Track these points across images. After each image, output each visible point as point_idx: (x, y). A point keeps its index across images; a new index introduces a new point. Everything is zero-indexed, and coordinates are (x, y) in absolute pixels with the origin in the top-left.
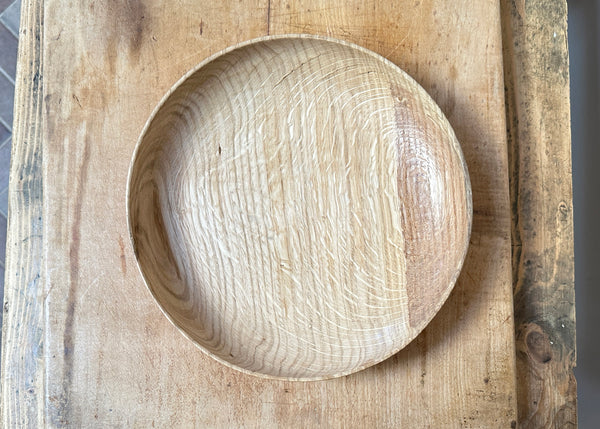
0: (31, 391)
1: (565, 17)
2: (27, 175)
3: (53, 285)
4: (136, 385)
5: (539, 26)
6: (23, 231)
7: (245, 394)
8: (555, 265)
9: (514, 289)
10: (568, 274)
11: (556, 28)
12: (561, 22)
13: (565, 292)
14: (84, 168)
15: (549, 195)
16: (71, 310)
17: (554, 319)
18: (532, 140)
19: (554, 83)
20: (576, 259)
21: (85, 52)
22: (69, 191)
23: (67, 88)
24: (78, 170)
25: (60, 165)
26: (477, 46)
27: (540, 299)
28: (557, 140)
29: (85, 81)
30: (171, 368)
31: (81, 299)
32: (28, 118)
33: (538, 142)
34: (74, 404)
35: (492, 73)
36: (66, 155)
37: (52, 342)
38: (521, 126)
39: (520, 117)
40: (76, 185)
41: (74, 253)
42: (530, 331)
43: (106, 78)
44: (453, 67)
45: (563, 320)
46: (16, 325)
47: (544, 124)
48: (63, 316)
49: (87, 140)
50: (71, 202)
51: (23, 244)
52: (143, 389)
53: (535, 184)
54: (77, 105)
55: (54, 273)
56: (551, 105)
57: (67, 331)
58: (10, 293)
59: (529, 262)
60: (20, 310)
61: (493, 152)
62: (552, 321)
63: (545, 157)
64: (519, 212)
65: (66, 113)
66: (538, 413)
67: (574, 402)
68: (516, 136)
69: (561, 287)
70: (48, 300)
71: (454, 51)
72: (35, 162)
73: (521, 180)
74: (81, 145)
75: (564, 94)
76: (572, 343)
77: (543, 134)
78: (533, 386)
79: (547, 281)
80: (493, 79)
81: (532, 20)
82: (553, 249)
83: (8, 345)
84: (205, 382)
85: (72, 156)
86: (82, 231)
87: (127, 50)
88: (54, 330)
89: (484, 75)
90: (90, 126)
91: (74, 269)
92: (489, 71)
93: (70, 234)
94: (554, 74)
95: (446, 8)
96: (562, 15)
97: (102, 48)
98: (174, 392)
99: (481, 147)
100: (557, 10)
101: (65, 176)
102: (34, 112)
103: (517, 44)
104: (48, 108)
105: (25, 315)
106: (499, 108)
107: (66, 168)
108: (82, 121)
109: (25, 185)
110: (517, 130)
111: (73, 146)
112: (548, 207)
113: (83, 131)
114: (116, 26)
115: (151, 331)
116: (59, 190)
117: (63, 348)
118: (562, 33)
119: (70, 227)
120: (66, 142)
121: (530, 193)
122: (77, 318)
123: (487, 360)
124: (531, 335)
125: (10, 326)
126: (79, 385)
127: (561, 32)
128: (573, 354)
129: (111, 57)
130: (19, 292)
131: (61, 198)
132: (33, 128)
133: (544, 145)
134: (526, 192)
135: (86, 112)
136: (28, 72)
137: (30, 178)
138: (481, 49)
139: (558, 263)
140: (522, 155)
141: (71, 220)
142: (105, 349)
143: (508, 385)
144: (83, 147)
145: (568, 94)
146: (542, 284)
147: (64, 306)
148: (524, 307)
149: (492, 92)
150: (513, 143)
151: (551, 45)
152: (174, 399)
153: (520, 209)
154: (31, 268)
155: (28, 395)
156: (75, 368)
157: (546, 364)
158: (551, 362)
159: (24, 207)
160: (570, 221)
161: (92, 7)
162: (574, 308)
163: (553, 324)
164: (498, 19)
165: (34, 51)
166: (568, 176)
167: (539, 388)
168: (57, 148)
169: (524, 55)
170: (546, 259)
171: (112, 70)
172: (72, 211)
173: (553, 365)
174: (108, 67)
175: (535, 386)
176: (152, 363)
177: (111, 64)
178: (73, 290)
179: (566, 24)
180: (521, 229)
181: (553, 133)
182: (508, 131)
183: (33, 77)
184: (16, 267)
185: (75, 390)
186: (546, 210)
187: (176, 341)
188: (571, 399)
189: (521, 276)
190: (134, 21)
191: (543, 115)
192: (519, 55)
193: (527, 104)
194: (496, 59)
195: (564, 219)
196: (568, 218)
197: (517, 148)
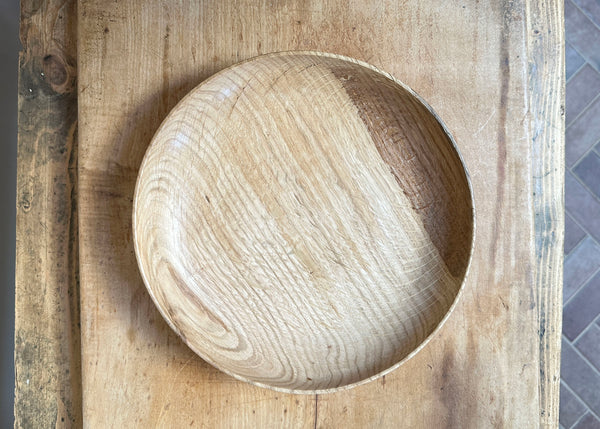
0: (537, 32)
1: (16, 400)
2: (548, 237)
3: (522, 124)
4: (441, 30)
5: (44, 391)
6: (550, 181)
7: (338, 20)
8: (36, 149)
9: (77, 126)
10: (24, 141)
11: (26, 389)
12: (21, 395)
13: (27, 123)
14: (496, 237)
15: (39, 219)
16: (504, 100)
17: (40, 97)
18: (55, 273)
19: (31, 332)
20: (16, 155)
21: (498, 352)
22: (510, 214)
23: (514, 316)
24: (501, 235)
25: (518, 239)
26: (107, 363)
27: (52, 116)
28: (30, 274)
29: (497, 323)
30: (409, 45)
31: (495, 111)
32: (549, 292)
33: (49, 272)
34: (498, 13)
35: (93, 335)
36: (513, 250)
37: (520, 71)
38: (65, 287)
39: (67, 297)
40: (503, 220)
41: (503, 155)
42: (63, 86)
43: (476, 326)
44: (131, 342)
45: (31, 96)
46: (553, 94)
47: (42, 290)
48: (511, 94)
49: (493, 264)
50: (507, 204)
51: (549, 169)
52: (434, 25)
53: (54, 230)
54: (504, 299)
55: (521, 135)
56: (34, 309)
57: (507, 81)
58: (560, 124)
59: (62, 152)
60: (550, 107)
61: (94, 256)
62: (41, 95)
63: (43, 257)
64: (70, 202)
65: (515, 291)
66: (58, 8)
67: (23, 17)
68: (70, 277)
69: (31, 127)
70: (525, 110)
71: (130, 358)
72: (541, 249)
73: (67, 234)
74: (499, 260)
75: (21, 321)
76: (23, 74)
77: (43, 280)
78: (62, 33)
79: (45, 134)
80: (92, 329)
81: (51, 397)
82: (38, 164)
83: (560, 75)
84: (377, 32)
85: (507, 248)
86: (495, 175)
87: (457, 355)
88: (519, 82)
89: (100, 333)
90: (491, 279)
91: (502, 139)
92: (95, 338)
93: (506, 173)
94: (30, 341)
95: (138, 403)
96: (20, 403)
97: (482, 357)
98: (406, 23)
99: (105, 260)
100: (24, 408)
101: (514, 229)
102: (543, 299)
103: (67, 371)
104: (532, 296)
105: (545, 103)
106: (87, 300)
107: (513, 237)
108: (499, 284)
109: (549, 227)
110: (70, 284)
111: (507, 258)
112: (41, 206)
113: (498, 273)
114: (468, 380)
115: (429, 80)
116: (519, 216)
117: (510, 65)
118: (20, 384)
119: (507, 179)
120: (513, 262)
121: (59, 221)
122: (498, 92)
123: (105, 50)
124: (63, 81)
125: (558, 93)
126: (494, 30)
127: (22, 385)
128: (22, 63)
129: (472, 348)
130: (551, 124)
131: (516, 207)
132: (544, 282)
133: (43, 269)
134: (62, 222)
135: (495, 292)
136: (550, 338)
137: (545, 234)
138: (102, 361)
139: (33, 152)
140: (65, 259)
141: (507, 186)
142: (471, 63)
143: (86, 26)
144: (497, 257)
145: (17, 321)
146: (51, 131)
147: (510, 104)
148: (69, 108)
149: (92, 316)
150: (74, 271)
151: (32, 371)
152: (406, 16)
153: (69, 204)
154: (541, 147)
155: (539, 29)
156: (499, 46)
157: (49, 53)
158: (44, 56)
159: (550, 205)
160: (19, 193)
161: (492, 399)
162: (19, 107)
163: (41, 92)
164: (85, 392)
165: (545, 359)
166: (20, 237)
167: (57, 32)
168: (522, 257)
169: (60, 361)
170: (45, 155)
171: (471, 334)
172: (506, 195)
173: (42, 54)
174: (475, 339)
175: (60, 33)
176: (427, 50)
177: (472, 341)
178: (503, 119)
179: (16, 394)
180: (69, 184)
181: (34, 281)
182: (78, 283)
183: (545, 333)
184: (555, 149)
185: (497, 26)
186: (44, 204)
187: (404, 71)
188: (26, 21)
189: (70, 138)
190: (451, 386)
191: (43, 299)
192: (65, 360)
193: (59, 310)
194: (88, 351)
195: (26, 194)
196: (22, 195)
197: (70, 266)
